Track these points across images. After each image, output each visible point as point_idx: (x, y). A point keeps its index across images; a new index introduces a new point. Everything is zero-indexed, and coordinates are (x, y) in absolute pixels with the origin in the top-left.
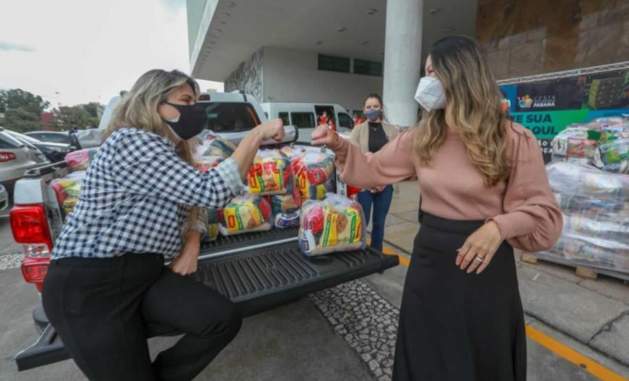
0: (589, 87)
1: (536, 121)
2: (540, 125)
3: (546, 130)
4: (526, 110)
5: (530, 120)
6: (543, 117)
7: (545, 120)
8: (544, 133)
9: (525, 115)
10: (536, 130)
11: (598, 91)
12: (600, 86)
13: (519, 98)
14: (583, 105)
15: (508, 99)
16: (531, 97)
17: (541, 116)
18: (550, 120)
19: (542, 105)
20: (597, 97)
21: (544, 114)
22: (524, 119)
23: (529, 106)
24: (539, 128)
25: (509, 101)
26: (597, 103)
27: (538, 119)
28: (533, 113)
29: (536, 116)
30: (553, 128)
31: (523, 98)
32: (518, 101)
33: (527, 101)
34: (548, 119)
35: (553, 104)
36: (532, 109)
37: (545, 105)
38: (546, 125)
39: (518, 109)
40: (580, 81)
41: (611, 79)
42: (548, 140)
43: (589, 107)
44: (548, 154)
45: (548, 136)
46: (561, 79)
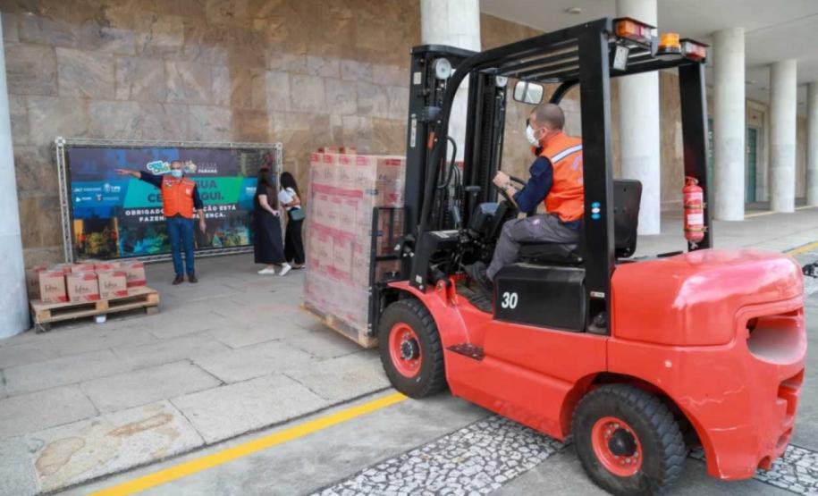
0: (239, 159)
6: (209, 182)
7: (211, 186)
8: (213, 199)
11: (247, 163)
12: (248, 158)
14: (239, 174)
16: (195, 163)
17: (207, 182)
18: (215, 186)
19: (206, 171)
20: (247, 167)
21: (210, 179)
23: (194, 172)
26: (247, 172)
27: (204, 185)
28: (199, 179)
29: (202, 183)
30: (219, 193)
31: (187, 163)
33: (192, 167)
34: (213, 185)
35: (215, 171)
36: (197, 175)
37: (209, 171)
38: (213, 190)
40: (233, 153)
41: (252, 155)
42: (218, 206)
43: (242, 174)
44: (219, 219)
45: (217, 201)
46: (220, 149)
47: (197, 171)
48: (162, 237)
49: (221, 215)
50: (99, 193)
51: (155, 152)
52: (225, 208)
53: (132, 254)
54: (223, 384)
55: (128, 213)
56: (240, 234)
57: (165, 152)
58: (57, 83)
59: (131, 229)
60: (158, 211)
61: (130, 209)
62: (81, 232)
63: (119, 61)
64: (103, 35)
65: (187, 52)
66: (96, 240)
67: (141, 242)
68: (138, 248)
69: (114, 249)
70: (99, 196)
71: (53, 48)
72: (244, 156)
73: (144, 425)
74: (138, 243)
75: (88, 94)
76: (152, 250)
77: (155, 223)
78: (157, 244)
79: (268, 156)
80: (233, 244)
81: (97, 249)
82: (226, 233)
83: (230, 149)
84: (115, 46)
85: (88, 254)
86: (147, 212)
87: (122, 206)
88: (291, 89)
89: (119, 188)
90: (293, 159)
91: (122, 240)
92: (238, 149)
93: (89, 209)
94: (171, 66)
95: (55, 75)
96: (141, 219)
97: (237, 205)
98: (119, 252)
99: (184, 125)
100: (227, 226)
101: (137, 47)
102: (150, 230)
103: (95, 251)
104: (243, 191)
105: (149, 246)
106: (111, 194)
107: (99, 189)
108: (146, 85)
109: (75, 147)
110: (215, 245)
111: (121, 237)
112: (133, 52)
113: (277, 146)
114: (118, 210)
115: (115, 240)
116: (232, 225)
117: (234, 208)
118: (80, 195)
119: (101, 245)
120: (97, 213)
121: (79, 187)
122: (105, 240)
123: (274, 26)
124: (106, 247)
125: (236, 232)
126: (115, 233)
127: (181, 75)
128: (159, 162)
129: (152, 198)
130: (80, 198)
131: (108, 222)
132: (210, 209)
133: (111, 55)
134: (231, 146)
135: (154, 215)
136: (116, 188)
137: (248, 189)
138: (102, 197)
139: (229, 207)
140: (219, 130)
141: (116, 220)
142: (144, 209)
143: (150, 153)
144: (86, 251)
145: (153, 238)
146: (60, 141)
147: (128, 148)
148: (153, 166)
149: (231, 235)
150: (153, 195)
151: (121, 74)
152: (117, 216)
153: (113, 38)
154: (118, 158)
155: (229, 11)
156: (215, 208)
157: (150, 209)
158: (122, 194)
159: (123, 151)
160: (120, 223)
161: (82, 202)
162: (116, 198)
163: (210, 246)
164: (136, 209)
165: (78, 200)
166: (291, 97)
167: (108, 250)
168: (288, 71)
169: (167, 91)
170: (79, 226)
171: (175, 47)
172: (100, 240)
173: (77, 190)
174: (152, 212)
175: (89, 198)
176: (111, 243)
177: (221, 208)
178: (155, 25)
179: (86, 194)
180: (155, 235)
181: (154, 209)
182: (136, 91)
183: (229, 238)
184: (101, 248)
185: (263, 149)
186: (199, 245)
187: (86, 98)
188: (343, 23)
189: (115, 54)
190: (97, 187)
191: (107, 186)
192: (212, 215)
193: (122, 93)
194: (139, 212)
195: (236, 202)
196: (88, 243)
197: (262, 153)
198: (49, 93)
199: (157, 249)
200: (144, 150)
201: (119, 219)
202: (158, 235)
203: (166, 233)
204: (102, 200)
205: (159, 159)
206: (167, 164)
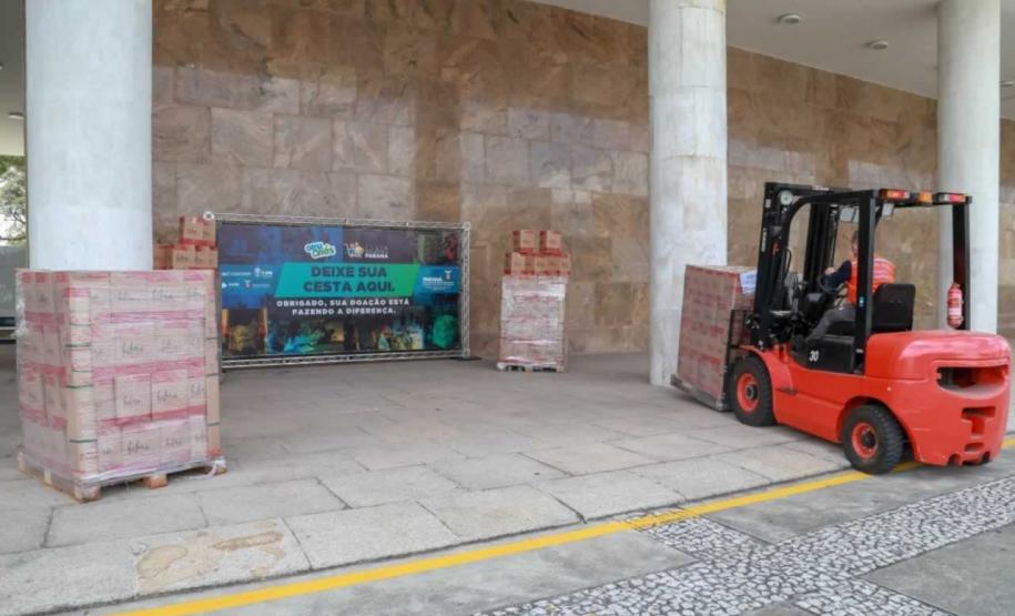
0: (416, 242)
1: (371, 276)
2: (376, 279)
3: (382, 287)
4: (356, 260)
5: (363, 273)
6: (378, 271)
7: (380, 274)
8: (380, 290)
9: (356, 266)
10: (372, 286)
11: (425, 247)
12: (426, 241)
13: (346, 245)
14: (415, 260)
15: (331, 244)
16: (362, 245)
17: (375, 269)
18: (385, 275)
19: (374, 256)
20: (425, 251)
21: (379, 266)
22: (356, 273)
23: (360, 256)
24: (373, 283)
25: (333, 247)
26: (425, 257)
27: (372, 271)
28: (366, 265)
29: (369, 269)
30: (390, 283)
31: (352, 245)
32: (345, 248)
33: (358, 250)
34: (383, 273)
35: (386, 256)
36: (363, 260)
37: (378, 256)
38: (382, 280)
39: (346, 258)
40: (409, 234)
41: (432, 236)
42: (387, 299)
43: (419, 261)
44: (389, 315)
45: (386, 293)
46: (391, 229)
47: (363, 255)
48: (318, 335)
49: (390, 311)
50: (248, 278)
51: (315, 232)
52: (396, 302)
53: (281, 354)
54: (347, 507)
55: (279, 304)
56: (412, 335)
57: (326, 230)
58: (210, 148)
59: (282, 323)
60: (314, 303)
61: (283, 299)
62: (227, 324)
63: (280, 122)
64: (263, 92)
65: (359, 109)
66: (242, 334)
67: (293, 339)
68: (288, 347)
69: (261, 346)
70: (248, 282)
71: (209, 109)
72: (422, 238)
73: (250, 541)
75: (243, 161)
76: (304, 350)
77: (310, 317)
78: (312, 343)
79: (452, 240)
80: (403, 347)
81: (241, 344)
82: (396, 333)
83: (405, 229)
84: (276, 104)
86: (302, 303)
87: (274, 295)
88: (485, 155)
89: (271, 273)
90: (483, 244)
91: (271, 336)
92: (415, 230)
93: (236, 297)
94: (340, 127)
95: (208, 140)
96: (294, 311)
97: (410, 299)
98: (266, 350)
99: (352, 200)
100: (397, 325)
101: (301, 105)
102: (303, 325)
103: (240, 347)
104: (419, 281)
105: (302, 345)
106: (261, 280)
107: (248, 274)
108: (308, 150)
109: (224, 223)
110: (381, 347)
111: (270, 332)
112: (296, 110)
113: (464, 227)
114: (269, 299)
115: (262, 336)
116: (403, 323)
117: (407, 302)
118: (225, 280)
119: (248, 340)
120: (244, 302)
121: (226, 271)
122: (251, 334)
123: (467, 76)
124: (252, 344)
125: (408, 333)
126: (263, 327)
127: (350, 138)
128: (318, 243)
129: (309, 287)
130: (227, 283)
131: (256, 314)
132: (377, 303)
133: (271, 116)
134: (407, 225)
135: (311, 307)
136: (267, 273)
137: (425, 279)
138: (251, 284)
139: (401, 301)
140: (393, 205)
141: (265, 311)
142: (299, 299)
143: (309, 232)
144: (231, 347)
145: (307, 334)
146: (209, 216)
147: (284, 226)
148: (311, 247)
149: (402, 336)
150: (309, 283)
151: (282, 136)
152: (268, 307)
153: (274, 96)
154: (272, 237)
155: (413, 59)
156: (383, 302)
157: (305, 300)
158: (274, 281)
159: (277, 229)
160: (270, 317)
161: (228, 288)
162: (267, 286)
163: (375, 349)
164: (289, 299)
165: (224, 285)
166: (485, 164)
167: (254, 347)
168: (482, 133)
169: (333, 157)
170: (224, 316)
171: (346, 104)
172: (246, 335)
173: (224, 274)
174: (308, 303)
175: (237, 285)
176: (259, 339)
177: (391, 303)
178: (324, 78)
179: (233, 279)
180: (309, 331)
181: (311, 299)
182: (298, 157)
183: (399, 340)
184: (246, 344)
185: (448, 230)
186: (361, 347)
187: (240, 165)
188: (555, 71)
189: (276, 115)
190: (247, 271)
191: (257, 270)
192: (379, 311)
193: (282, 160)
194: (292, 303)
195: (409, 294)
196: (233, 338)
197: (445, 235)
198: (201, 160)
199: (311, 349)
200: (303, 229)
201: (269, 311)
202: (313, 332)
203: (323, 329)
204: (251, 287)
205: (320, 240)
206: (329, 246)
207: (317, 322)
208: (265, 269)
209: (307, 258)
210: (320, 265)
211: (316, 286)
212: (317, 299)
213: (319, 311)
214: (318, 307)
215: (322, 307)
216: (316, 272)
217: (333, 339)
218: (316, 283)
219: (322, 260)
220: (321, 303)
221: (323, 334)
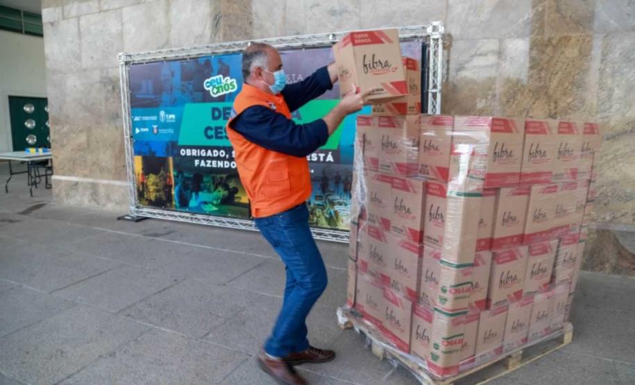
25: (234, 81)
48: (222, 193)
50: (155, 122)
53: (187, 210)
55: (183, 152)
56: (337, 208)
59: (186, 175)
60: (216, 153)
61: (186, 147)
62: (141, 172)
66: (154, 184)
67: (197, 194)
68: (193, 203)
70: (155, 127)
74: (194, 194)
76: (208, 208)
77: (212, 171)
78: (215, 202)
81: (154, 194)
82: (314, 201)
85: (147, 199)
86: (203, 153)
87: (177, 142)
89: (173, 116)
91: (177, 188)
93: (147, 144)
96: (197, 162)
97: (333, 155)
98: (174, 203)
100: (316, 189)
102: (205, 179)
103: (153, 196)
105: (205, 203)
106: (166, 125)
107: (154, 118)
111: (176, 184)
113: (429, 30)
114: (174, 147)
115: (170, 187)
116: (324, 188)
117: (330, 158)
118: (138, 125)
120: (153, 149)
121: (138, 115)
122: (161, 185)
125: (332, 203)
126: (170, 178)
128: (218, 77)
129: (209, 133)
130: (139, 129)
131: (163, 163)
135: (212, 158)
136: (170, 116)
138: (158, 128)
141: (171, 160)
142: (200, 148)
143: (208, 63)
144: (146, 196)
145: (209, 191)
146: (121, 58)
148: (211, 83)
149: (322, 207)
150: (209, 128)
152: (173, 155)
154: (173, 74)
157: (207, 148)
158: (177, 125)
159: (178, 63)
160: (176, 166)
161: (140, 133)
162: (171, 131)
164: (191, 147)
170: (138, 163)
173: (137, 119)
174: (209, 153)
175: (147, 130)
176: (167, 190)
179: (143, 124)
181: (212, 148)
183: (318, 212)
190: (153, 115)
191: (162, 113)
194: (194, 152)
195: (334, 147)
196: (147, 187)
199: (215, 209)
200: (202, 61)
201: (174, 159)
202: (216, 188)
203: (226, 187)
204: (158, 131)
205: (218, 74)
206: (229, 80)
207: (218, 176)
208: (168, 112)
209: (206, 97)
210: (221, 105)
211: (217, 133)
212: (219, 149)
213: (220, 164)
214: (219, 158)
215: (224, 159)
216: (217, 114)
217: (237, 200)
218: (217, 128)
219: (222, 99)
220: (222, 153)
221: (226, 193)
